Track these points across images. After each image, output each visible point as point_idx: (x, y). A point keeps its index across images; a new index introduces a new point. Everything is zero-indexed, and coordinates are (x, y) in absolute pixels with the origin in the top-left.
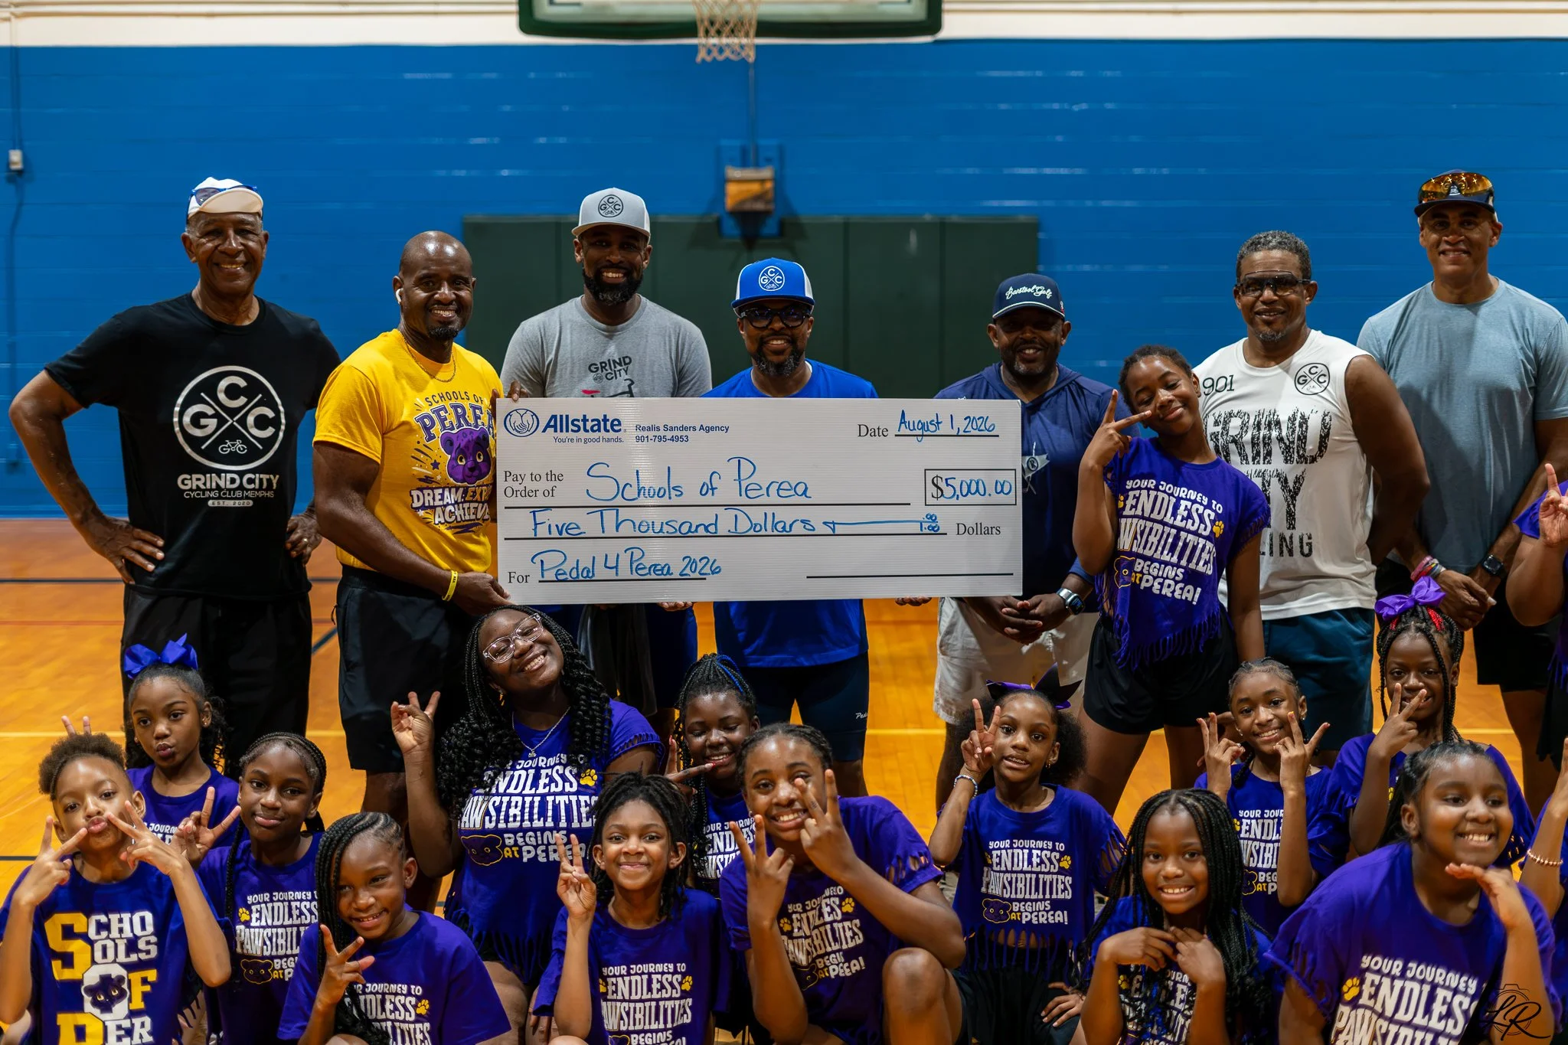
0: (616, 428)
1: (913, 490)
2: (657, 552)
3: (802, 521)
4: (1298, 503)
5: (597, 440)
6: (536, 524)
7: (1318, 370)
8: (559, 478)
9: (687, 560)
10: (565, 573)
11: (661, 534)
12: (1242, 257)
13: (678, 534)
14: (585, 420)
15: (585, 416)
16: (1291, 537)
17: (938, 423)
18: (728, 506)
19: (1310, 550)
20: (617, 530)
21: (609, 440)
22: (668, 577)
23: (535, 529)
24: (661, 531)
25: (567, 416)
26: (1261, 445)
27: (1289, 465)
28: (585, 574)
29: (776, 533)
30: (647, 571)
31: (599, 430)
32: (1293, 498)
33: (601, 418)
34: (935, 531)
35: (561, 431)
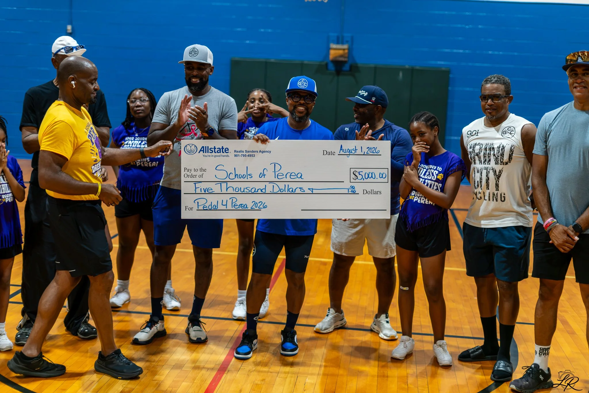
0: (227, 151)
1: (345, 176)
2: (242, 199)
3: (300, 188)
4: (500, 181)
5: (219, 156)
6: (196, 188)
7: (511, 129)
8: (205, 170)
9: (254, 203)
10: (206, 207)
11: (244, 193)
12: (482, 85)
13: (250, 192)
14: (215, 148)
15: (215, 147)
16: (497, 194)
17: (356, 150)
18: (270, 182)
19: (505, 199)
20: (227, 191)
21: (224, 156)
22: (246, 209)
23: (195, 190)
24: (244, 191)
25: (208, 147)
26: (487, 157)
27: (497, 165)
28: (214, 208)
29: (289, 192)
30: (238, 207)
31: (220, 152)
32: (498, 178)
33: (221, 147)
34: (354, 193)
35: (206, 152)
